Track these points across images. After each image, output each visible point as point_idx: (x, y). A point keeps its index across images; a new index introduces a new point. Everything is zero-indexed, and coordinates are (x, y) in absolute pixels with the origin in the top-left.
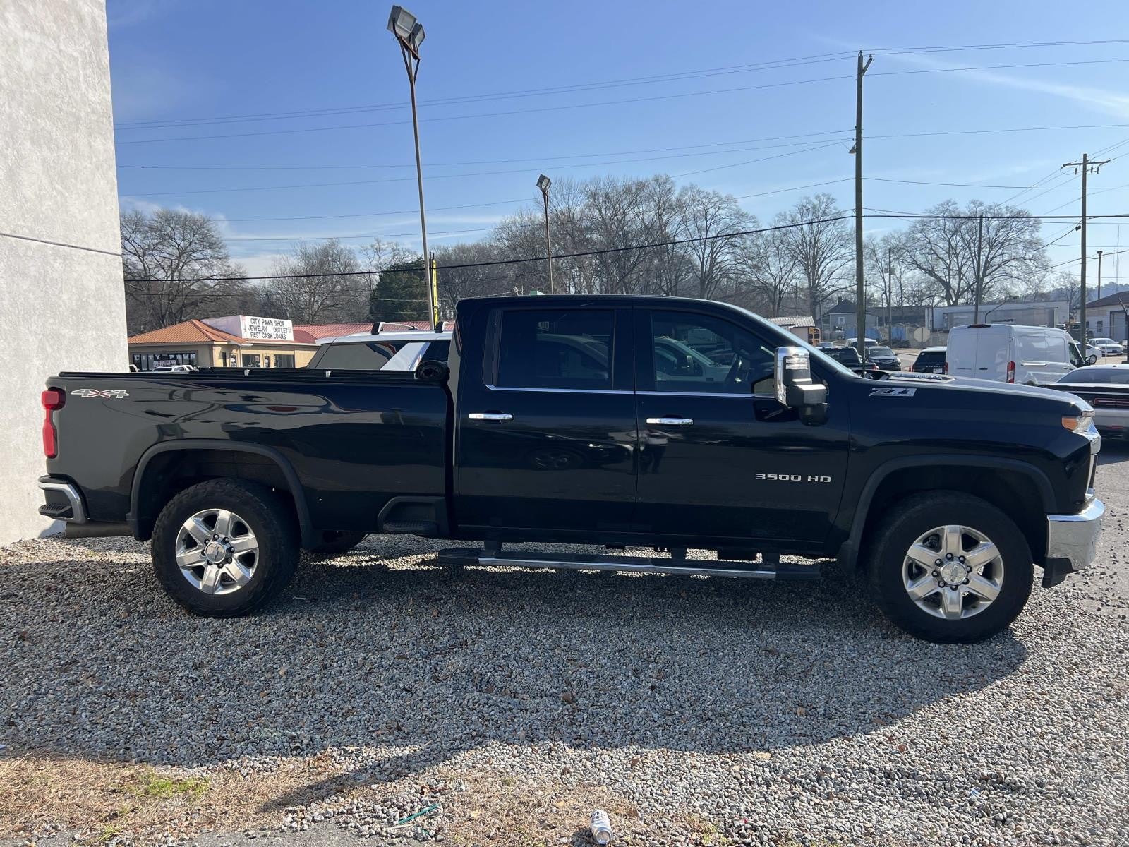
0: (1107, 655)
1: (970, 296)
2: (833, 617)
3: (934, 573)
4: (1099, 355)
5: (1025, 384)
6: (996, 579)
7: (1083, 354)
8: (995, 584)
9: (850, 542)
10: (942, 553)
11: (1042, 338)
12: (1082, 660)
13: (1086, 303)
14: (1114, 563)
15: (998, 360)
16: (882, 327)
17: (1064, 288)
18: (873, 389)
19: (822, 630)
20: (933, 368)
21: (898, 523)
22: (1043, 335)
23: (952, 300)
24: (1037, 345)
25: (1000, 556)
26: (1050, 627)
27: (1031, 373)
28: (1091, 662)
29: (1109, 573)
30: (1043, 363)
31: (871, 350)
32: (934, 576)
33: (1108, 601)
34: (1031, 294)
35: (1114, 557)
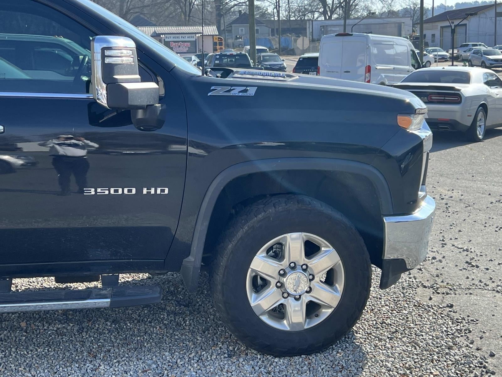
0: (438, 353)
1: (341, 12)
2: (182, 335)
3: (278, 284)
4: (432, 61)
5: (378, 84)
6: (337, 285)
7: (421, 59)
8: (336, 290)
9: (191, 258)
10: (285, 262)
11: (391, 46)
12: (415, 362)
13: (424, 19)
14: (443, 247)
15: (359, 64)
16: (274, 37)
17: (409, 7)
18: (212, 88)
19: (167, 354)
20: (309, 71)
21: (240, 234)
22: (392, 43)
23: (328, 15)
24: (388, 52)
25: (340, 262)
26: (388, 325)
27: (383, 75)
28: (424, 364)
29: (439, 257)
30: (392, 67)
31: (263, 56)
32: (277, 287)
33: (438, 288)
34: (385, 12)
35: (443, 240)
